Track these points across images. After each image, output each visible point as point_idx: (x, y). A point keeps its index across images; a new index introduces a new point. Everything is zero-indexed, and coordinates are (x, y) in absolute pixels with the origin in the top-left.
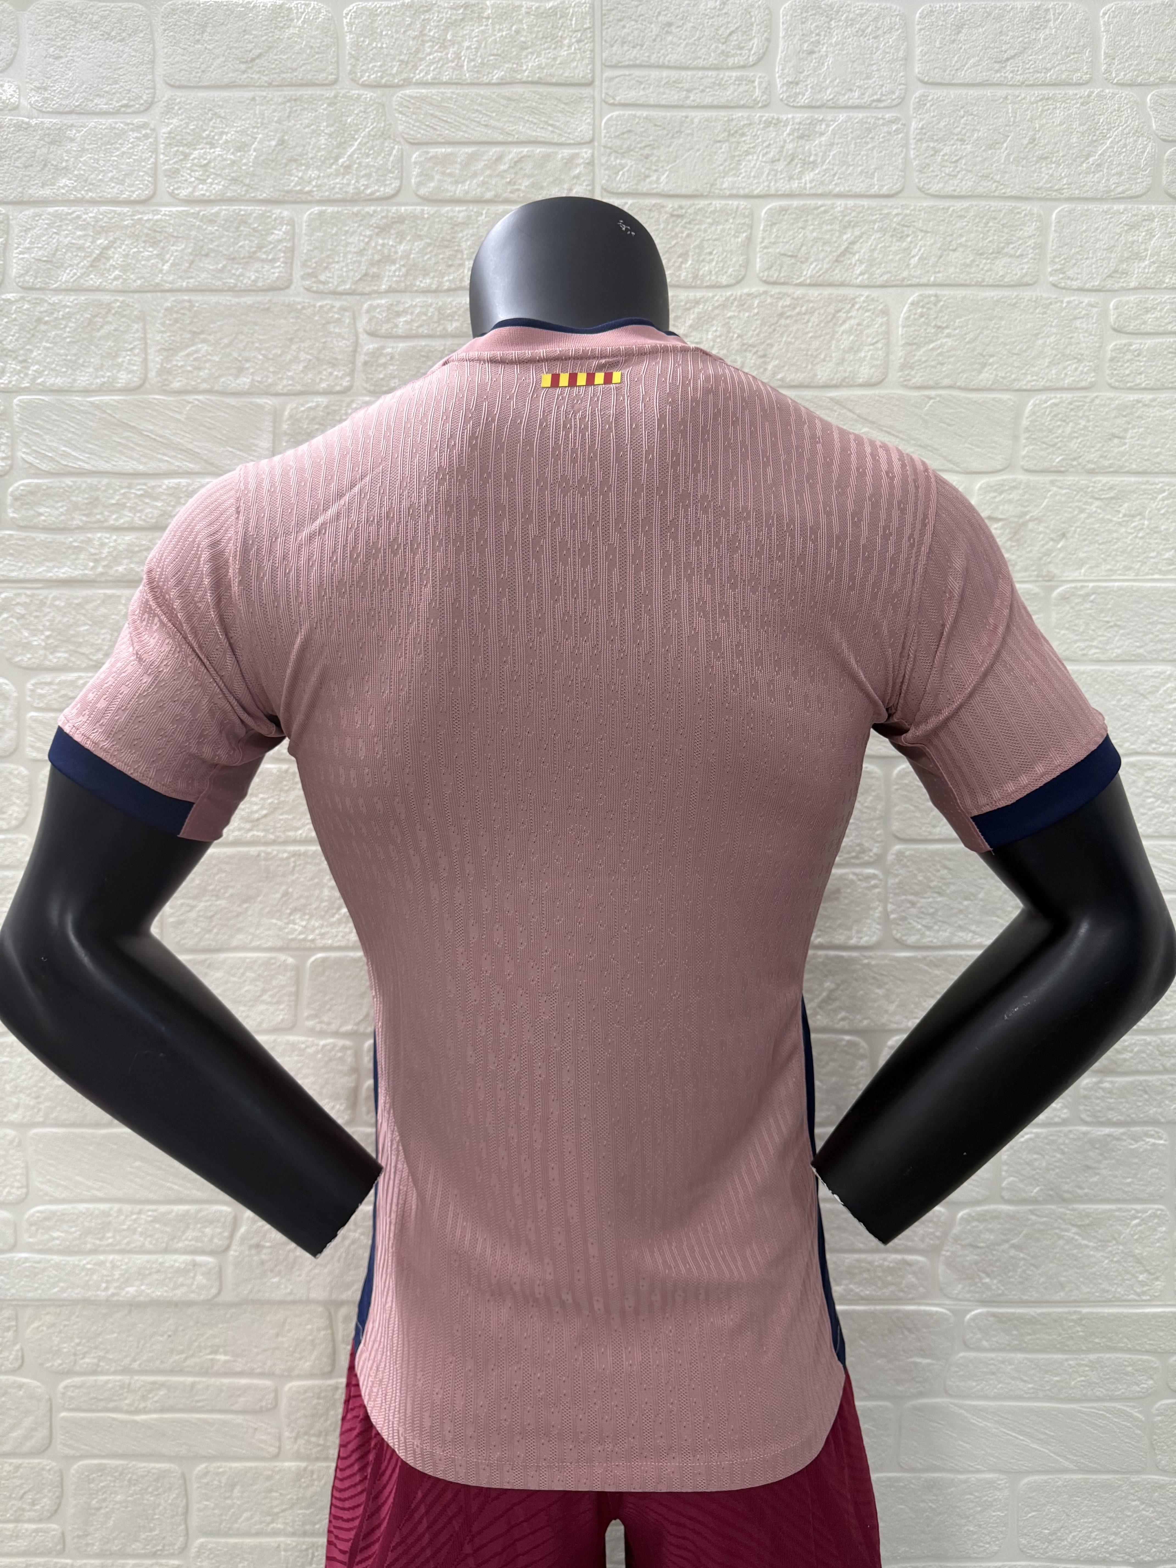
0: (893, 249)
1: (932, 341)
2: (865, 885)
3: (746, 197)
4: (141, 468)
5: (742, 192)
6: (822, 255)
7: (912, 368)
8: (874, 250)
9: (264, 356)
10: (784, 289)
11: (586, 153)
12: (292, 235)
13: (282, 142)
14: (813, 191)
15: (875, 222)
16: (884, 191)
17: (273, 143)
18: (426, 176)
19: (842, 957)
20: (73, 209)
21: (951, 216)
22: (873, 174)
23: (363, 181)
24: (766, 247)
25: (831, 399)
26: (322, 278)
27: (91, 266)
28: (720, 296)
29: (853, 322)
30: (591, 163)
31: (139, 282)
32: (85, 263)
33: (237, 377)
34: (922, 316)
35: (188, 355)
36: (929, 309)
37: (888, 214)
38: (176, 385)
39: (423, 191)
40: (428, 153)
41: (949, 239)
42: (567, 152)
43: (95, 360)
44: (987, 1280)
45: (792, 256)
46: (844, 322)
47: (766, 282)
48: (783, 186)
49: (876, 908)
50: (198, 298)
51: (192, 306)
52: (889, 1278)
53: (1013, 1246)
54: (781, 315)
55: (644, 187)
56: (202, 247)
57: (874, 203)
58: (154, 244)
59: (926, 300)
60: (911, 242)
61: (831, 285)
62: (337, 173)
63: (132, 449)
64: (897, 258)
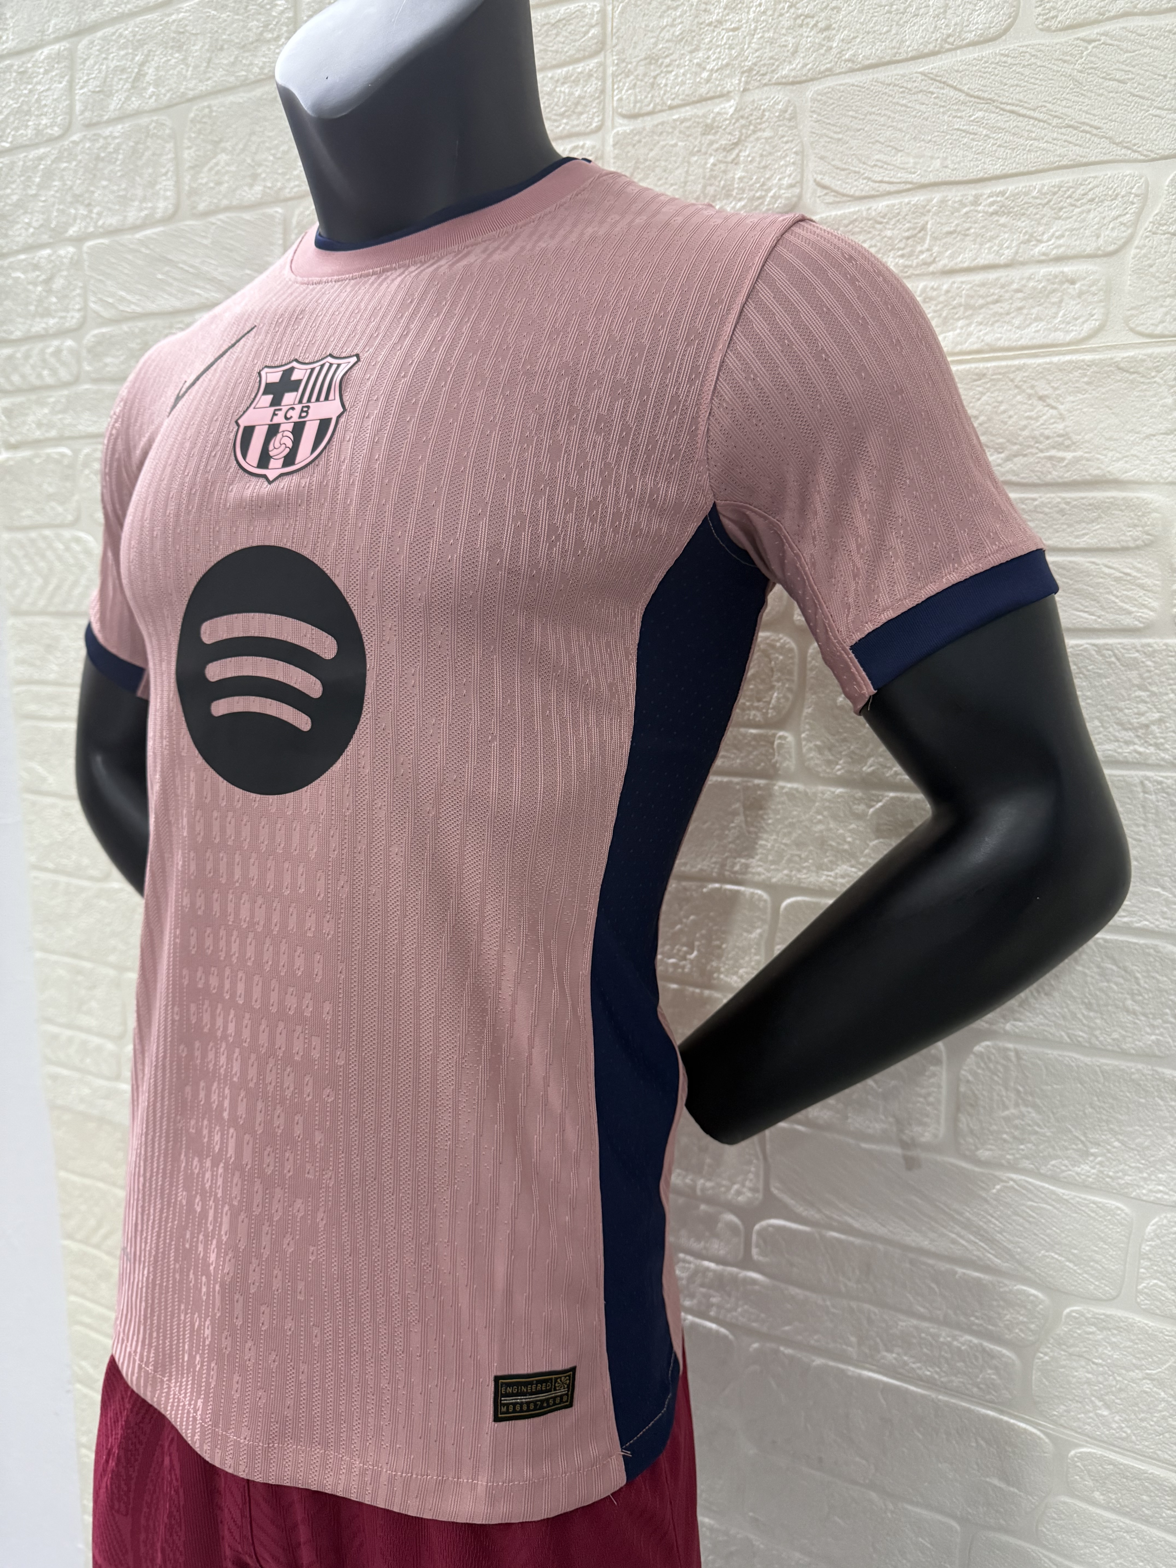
4: (178, 304)
9: (274, 155)
20: (117, 26)
25: (925, 74)
27: (133, 87)
31: (168, 95)
32: (128, 86)
33: (251, 186)
35: (211, 169)
38: (202, 207)
43: (139, 192)
44: (1106, 1413)
50: (215, 102)
51: (211, 111)
52: (960, 1364)
53: (1150, 1378)
56: (217, 40)
58: (179, 49)
63: (171, 285)
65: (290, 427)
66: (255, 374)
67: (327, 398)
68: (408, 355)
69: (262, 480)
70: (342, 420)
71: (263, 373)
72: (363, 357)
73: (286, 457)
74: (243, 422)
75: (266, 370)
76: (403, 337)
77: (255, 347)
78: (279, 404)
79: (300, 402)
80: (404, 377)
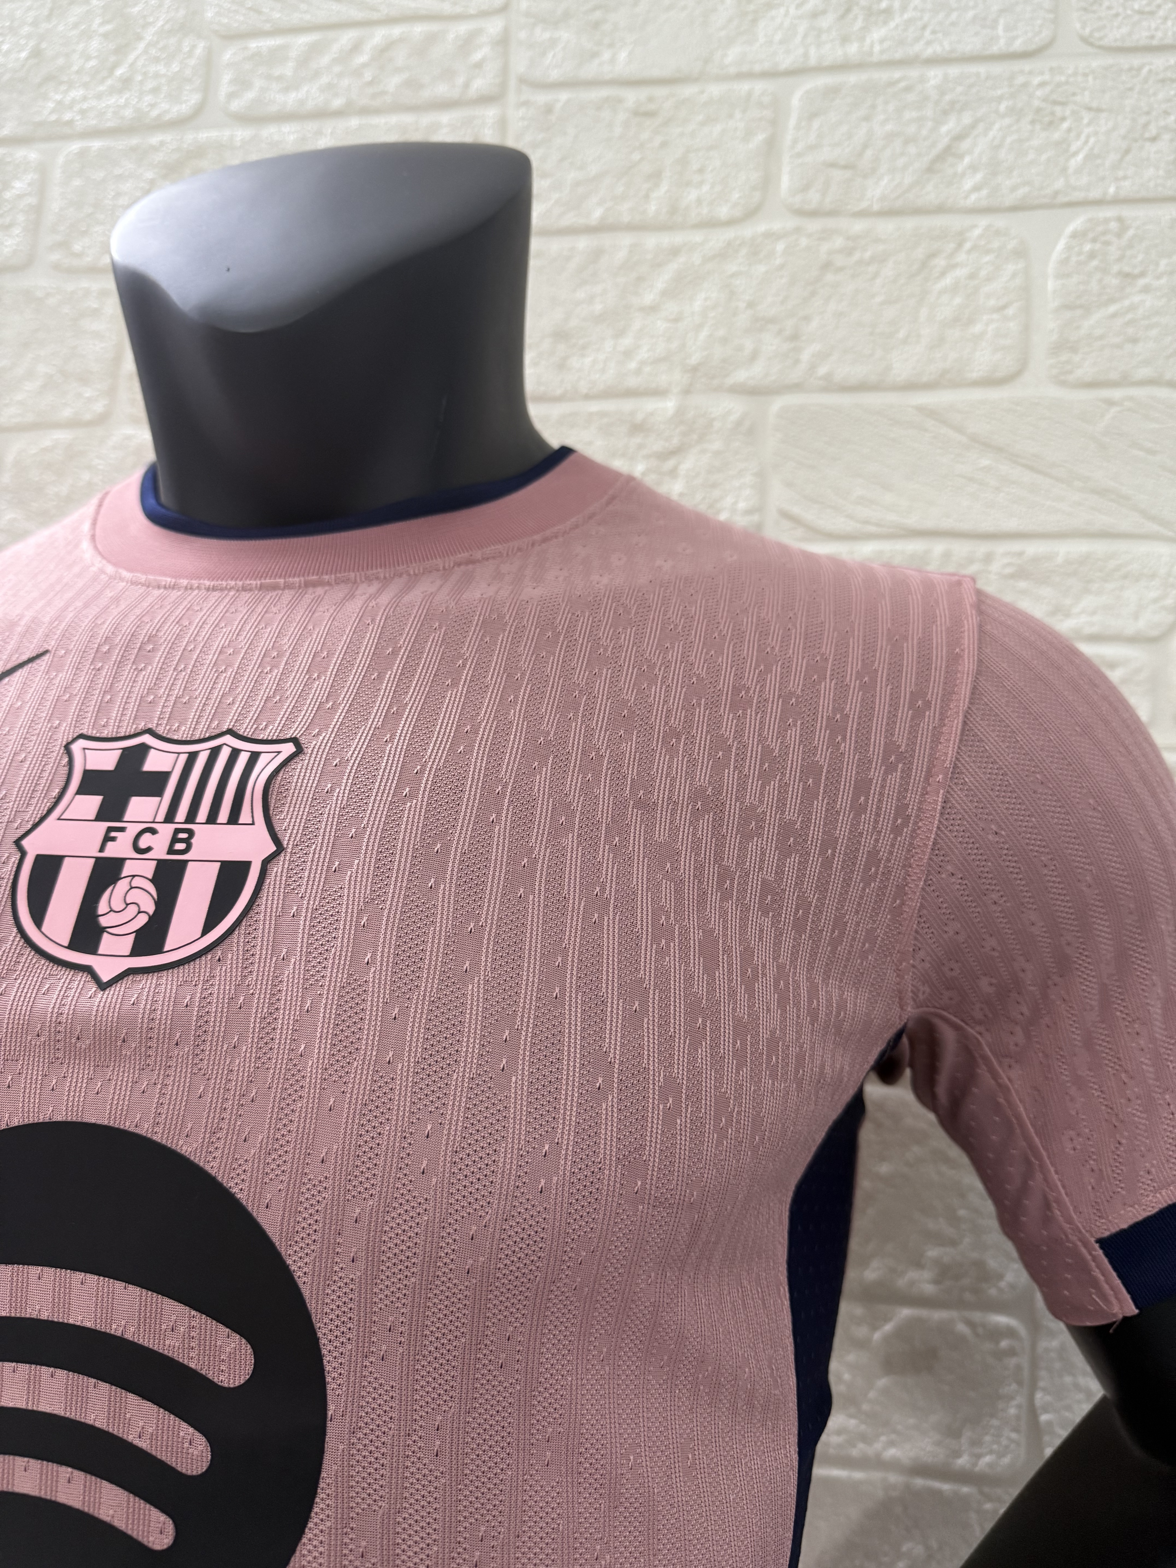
0: (1035, 142)
1: (1112, 301)
2: (988, 1346)
3: (765, 75)
5: (757, 68)
6: (901, 162)
7: (1074, 350)
8: (999, 146)
10: (831, 223)
11: (494, 27)
12: (41, 188)
13: (36, 53)
14: (885, 57)
15: (1000, 99)
16: (1018, 45)
17: (23, 55)
18: (242, 83)
19: (939, 1493)
21: (1146, 80)
22: (995, 21)
23: (148, 99)
24: (799, 155)
25: (920, 409)
26: (77, 247)
28: (718, 239)
29: (961, 273)
30: (503, 42)
34: (1092, 255)
36: (1107, 243)
37: (1025, 85)
39: (236, 105)
40: (246, 48)
41: (1143, 120)
42: (463, 28)
45: (845, 167)
46: (943, 274)
47: (800, 213)
48: (833, 52)
49: (1011, 1398)
54: (827, 266)
55: (590, 70)
57: (997, 69)
59: (1100, 229)
60: (1069, 130)
61: (918, 211)
62: (112, 91)
64: (1044, 157)
65: (149, 869)
66: (58, 748)
67: (234, 819)
68: (412, 753)
69: (81, 978)
70: (275, 869)
71: (76, 747)
72: (310, 745)
73: (140, 933)
74: (35, 846)
75: (82, 743)
76: (392, 717)
77: (52, 694)
78: (119, 817)
79: (170, 818)
80: (411, 796)
